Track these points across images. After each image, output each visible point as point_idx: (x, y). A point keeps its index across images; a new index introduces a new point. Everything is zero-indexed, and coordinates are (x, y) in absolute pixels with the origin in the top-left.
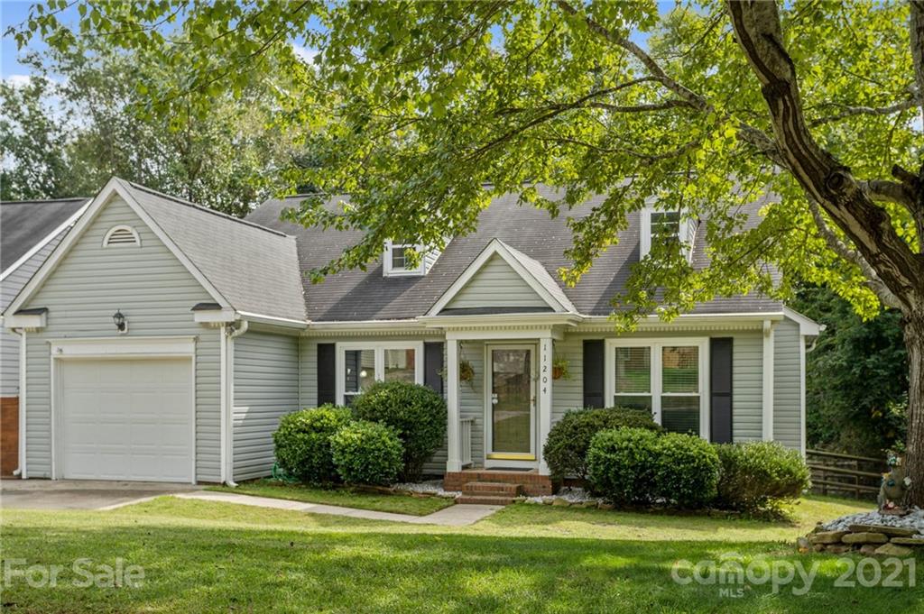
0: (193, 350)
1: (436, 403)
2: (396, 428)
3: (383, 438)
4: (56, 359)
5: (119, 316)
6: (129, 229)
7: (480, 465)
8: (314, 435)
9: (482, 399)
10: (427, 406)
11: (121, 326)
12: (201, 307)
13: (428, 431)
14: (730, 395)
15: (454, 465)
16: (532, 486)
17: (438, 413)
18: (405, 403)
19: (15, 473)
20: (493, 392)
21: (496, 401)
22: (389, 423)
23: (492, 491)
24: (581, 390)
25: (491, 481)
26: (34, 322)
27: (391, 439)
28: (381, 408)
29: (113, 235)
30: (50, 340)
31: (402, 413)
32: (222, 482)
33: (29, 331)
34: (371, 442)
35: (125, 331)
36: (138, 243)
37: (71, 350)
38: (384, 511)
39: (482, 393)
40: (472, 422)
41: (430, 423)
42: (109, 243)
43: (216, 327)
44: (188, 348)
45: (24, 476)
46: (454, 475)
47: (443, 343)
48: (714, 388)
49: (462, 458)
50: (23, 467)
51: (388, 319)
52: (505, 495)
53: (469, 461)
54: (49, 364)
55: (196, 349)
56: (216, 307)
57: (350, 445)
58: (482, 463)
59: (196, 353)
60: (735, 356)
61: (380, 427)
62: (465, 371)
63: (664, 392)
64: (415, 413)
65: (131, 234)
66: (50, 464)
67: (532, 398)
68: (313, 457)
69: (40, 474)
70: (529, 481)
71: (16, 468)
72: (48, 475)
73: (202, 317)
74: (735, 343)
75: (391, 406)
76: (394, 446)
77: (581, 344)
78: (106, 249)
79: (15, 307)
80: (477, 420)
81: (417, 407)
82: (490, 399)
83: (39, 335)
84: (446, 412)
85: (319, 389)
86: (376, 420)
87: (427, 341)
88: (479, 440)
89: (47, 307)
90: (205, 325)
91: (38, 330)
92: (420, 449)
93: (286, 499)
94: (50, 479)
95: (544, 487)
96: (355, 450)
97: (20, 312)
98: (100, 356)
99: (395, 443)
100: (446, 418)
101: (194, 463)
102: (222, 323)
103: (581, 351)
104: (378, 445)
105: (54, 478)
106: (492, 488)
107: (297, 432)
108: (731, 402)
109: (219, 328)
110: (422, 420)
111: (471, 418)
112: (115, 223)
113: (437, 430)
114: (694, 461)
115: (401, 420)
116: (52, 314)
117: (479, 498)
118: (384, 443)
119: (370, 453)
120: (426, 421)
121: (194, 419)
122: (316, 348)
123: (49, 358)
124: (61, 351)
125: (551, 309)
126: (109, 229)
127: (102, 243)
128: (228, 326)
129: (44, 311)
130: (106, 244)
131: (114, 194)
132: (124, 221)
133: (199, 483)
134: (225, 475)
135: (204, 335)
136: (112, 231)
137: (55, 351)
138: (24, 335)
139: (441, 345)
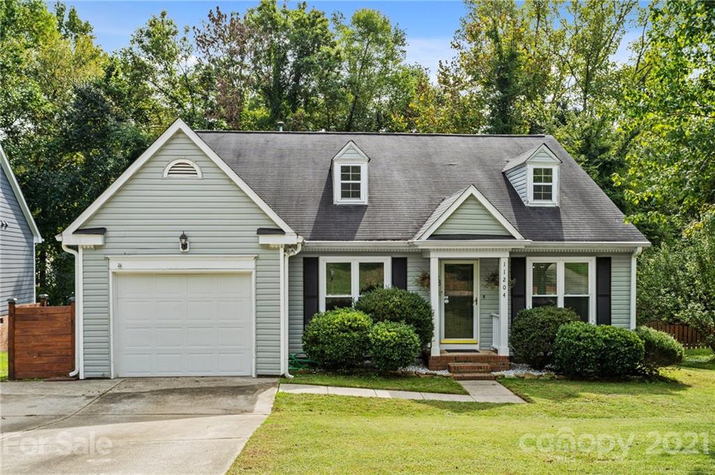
0: (254, 267)
4: (114, 273)
5: (184, 237)
6: (191, 163)
8: (354, 334)
11: (184, 246)
12: (262, 231)
14: (609, 296)
15: (434, 352)
19: (72, 374)
21: (447, 301)
23: (473, 369)
25: (465, 362)
26: (97, 240)
29: (173, 167)
30: (108, 256)
32: (281, 374)
33: (86, 249)
35: (188, 250)
36: (199, 175)
37: (130, 265)
38: (439, 393)
42: (169, 173)
43: (277, 249)
44: (249, 265)
45: (82, 377)
46: (435, 358)
47: (407, 258)
48: (599, 291)
50: (80, 368)
51: (365, 240)
52: (483, 372)
54: (108, 278)
55: (256, 266)
56: (280, 231)
57: (389, 341)
59: (256, 269)
60: (613, 270)
62: (425, 280)
63: (565, 294)
65: (192, 167)
66: (110, 366)
68: (352, 351)
69: (99, 374)
70: (492, 360)
71: (73, 369)
72: (106, 374)
73: (264, 240)
74: (612, 261)
76: (418, 341)
78: (166, 179)
79: (77, 226)
82: (443, 299)
83: (97, 252)
85: (304, 293)
87: (394, 256)
89: (105, 227)
90: (266, 247)
91: (96, 247)
93: (356, 387)
94: (108, 378)
95: (504, 364)
96: (394, 345)
97: (78, 231)
98: (161, 271)
99: (418, 338)
101: (254, 360)
102: (282, 245)
104: (410, 340)
105: (112, 378)
106: (473, 368)
108: (610, 300)
109: (278, 249)
112: (176, 157)
114: (632, 345)
115: (414, 320)
116: (109, 234)
117: (466, 375)
119: (405, 347)
121: (254, 323)
122: (302, 260)
123: (108, 272)
124: (120, 266)
125: (512, 237)
126: (169, 162)
127: (162, 173)
128: (288, 248)
129: (101, 231)
130: (166, 175)
131: (180, 132)
132: (185, 156)
133: (259, 376)
134: (284, 368)
135: (264, 255)
136: (173, 164)
137: (113, 266)
138: (81, 250)
139: (405, 259)
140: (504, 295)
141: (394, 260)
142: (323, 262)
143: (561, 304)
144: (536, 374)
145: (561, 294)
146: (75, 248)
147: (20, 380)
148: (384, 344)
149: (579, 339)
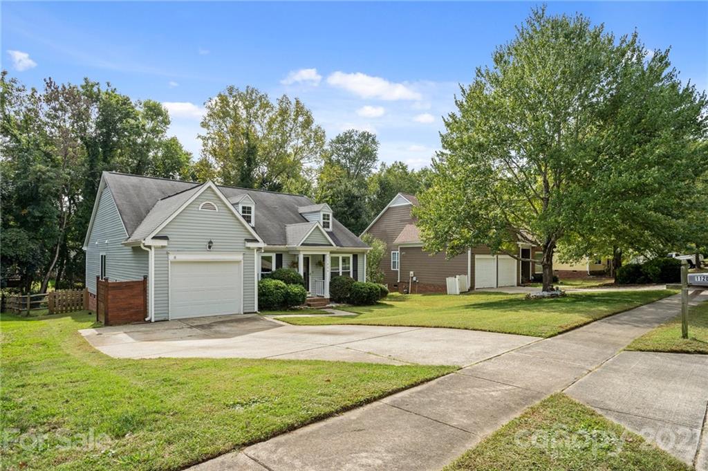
0: (242, 258)
4: (171, 262)
5: (211, 242)
6: (213, 204)
11: (210, 247)
12: (248, 241)
14: (357, 271)
19: (147, 319)
25: (314, 302)
26: (164, 243)
29: (203, 205)
30: (169, 252)
32: (256, 312)
33: (156, 248)
35: (211, 249)
36: (217, 210)
37: (180, 257)
42: (202, 208)
43: (253, 249)
44: (240, 257)
45: (153, 321)
48: (353, 269)
50: (152, 314)
54: (168, 264)
55: (244, 258)
56: (256, 241)
65: (214, 206)
66: (168, 313)
67: (309, 273)
69: (163, 319)
70: (325, 300)
71: (146, 316)
72: (167, 318)
73: (249, 245)
74: (358, 256)
78: (200, 211)
79: (153, 235)
83: (163, 249)
87: (277, 253)
89: (169, 236)
90: (249, 248)
91: (163, 247)
94: (168, 320)
97: (154, 238)
101: (242, 304)
102: (256, 248)
105: (171, 320)
108: (357, 273)
112: (206, 200)
116: (171, 240)
123: (168, 261)
124: (175, 257)
125: (331, 245)
126: (202, 202)
127: (198, 208)
128: (259, 249)
129: (165, 238)
130: (200, 209)
131: (210, 187)
132: (210, 200)
133: (245, 313)
134: (256, 309)
135: (247, 252)
136: (204, 203)
137: (171, 257)
138: (153, 249)
139: (281, 255)
140: (328, 271)
141: (277, 255)
143: (341, 274)
144: (338, 305)
145: (341, 271)
146: (150, 247)
147: (111, 325)
148: (296, 294)
149: (362, 288)
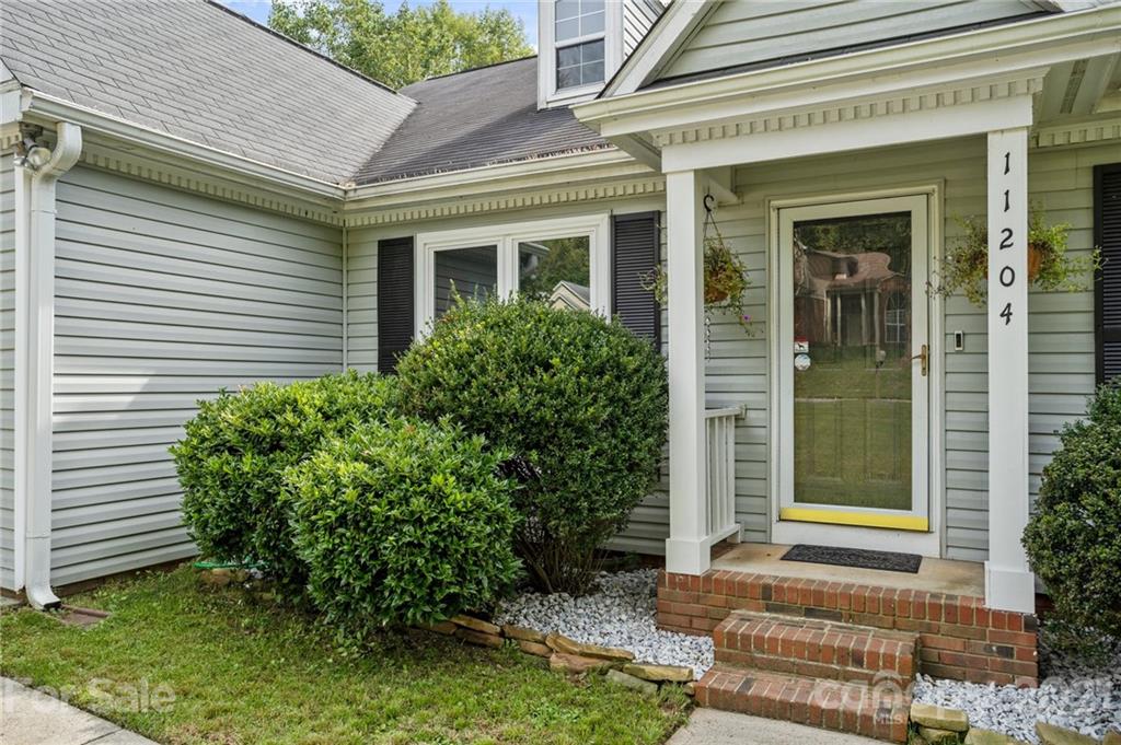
1: (632, 363)
2: (494, 441)
3: (437, 479)
7: (759, 537)
8: (248, 463)
9: (766, 357)
10: (601, 372)
13: (599, 453)
15: (687, 554)
16: (958, 644)
17: (636, 394)
18: (531, 362)
20: (798, 337)
21: (804, 362)
22: (472, 424)
24: (1086, 322)
27: (468, 482)
28: (451, 377)
31: (513, 394)
32: (17, 587)
34: (393, 496)
39: (765, 340)
40: (737, 418)
41: (612, 423)
46: (686, 582)
47: (659, 213)
49: (711, 525)
53: (728, 527)
58: (766, 531)
61: (438, 438)
62: (719, 277)
64: (561, 393)
67: (916, 350)
68: (252, 528)
75: (483, 370)
76: (479, 506)
77: (1086, 181)
80: (751, 414)
81: (565, 375)
82: (787, 355)
84: (665, 389)
85: (381, 344)
86: (431, 415)
87: (619, 213)
88: (755, 469)
92: (572, 510)
95: (1006, 652)
96: (342, 520)
99: (481, 494)
100: (664, 409)
103: (1086, 200)
104: (418, 503)
107: (216, 450)
110: (580, 415)
111: (734, 410)
113: (633, 447)
115: (513, 417)
118: (437, 497)
119: (386, 532)
120: (594, 420)
122: (375, 250)
140: (1007, 314)
142: (427, 246)
